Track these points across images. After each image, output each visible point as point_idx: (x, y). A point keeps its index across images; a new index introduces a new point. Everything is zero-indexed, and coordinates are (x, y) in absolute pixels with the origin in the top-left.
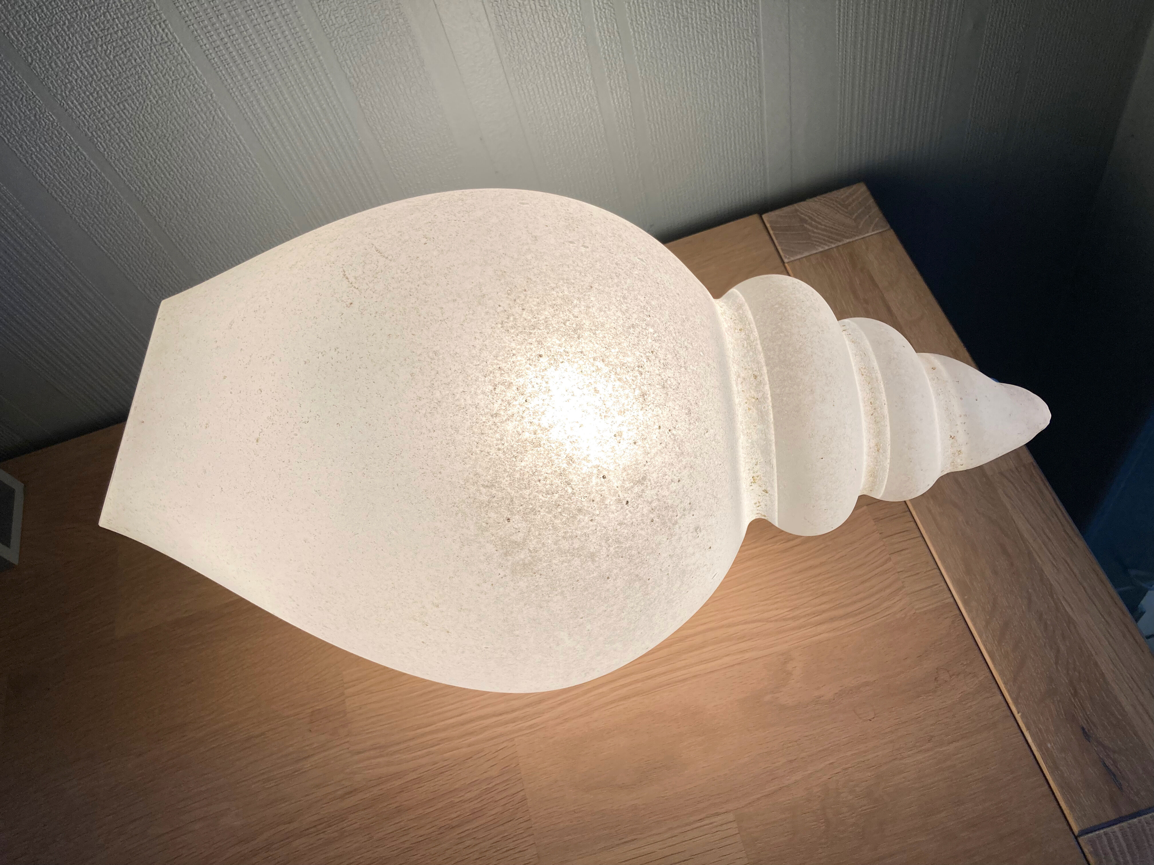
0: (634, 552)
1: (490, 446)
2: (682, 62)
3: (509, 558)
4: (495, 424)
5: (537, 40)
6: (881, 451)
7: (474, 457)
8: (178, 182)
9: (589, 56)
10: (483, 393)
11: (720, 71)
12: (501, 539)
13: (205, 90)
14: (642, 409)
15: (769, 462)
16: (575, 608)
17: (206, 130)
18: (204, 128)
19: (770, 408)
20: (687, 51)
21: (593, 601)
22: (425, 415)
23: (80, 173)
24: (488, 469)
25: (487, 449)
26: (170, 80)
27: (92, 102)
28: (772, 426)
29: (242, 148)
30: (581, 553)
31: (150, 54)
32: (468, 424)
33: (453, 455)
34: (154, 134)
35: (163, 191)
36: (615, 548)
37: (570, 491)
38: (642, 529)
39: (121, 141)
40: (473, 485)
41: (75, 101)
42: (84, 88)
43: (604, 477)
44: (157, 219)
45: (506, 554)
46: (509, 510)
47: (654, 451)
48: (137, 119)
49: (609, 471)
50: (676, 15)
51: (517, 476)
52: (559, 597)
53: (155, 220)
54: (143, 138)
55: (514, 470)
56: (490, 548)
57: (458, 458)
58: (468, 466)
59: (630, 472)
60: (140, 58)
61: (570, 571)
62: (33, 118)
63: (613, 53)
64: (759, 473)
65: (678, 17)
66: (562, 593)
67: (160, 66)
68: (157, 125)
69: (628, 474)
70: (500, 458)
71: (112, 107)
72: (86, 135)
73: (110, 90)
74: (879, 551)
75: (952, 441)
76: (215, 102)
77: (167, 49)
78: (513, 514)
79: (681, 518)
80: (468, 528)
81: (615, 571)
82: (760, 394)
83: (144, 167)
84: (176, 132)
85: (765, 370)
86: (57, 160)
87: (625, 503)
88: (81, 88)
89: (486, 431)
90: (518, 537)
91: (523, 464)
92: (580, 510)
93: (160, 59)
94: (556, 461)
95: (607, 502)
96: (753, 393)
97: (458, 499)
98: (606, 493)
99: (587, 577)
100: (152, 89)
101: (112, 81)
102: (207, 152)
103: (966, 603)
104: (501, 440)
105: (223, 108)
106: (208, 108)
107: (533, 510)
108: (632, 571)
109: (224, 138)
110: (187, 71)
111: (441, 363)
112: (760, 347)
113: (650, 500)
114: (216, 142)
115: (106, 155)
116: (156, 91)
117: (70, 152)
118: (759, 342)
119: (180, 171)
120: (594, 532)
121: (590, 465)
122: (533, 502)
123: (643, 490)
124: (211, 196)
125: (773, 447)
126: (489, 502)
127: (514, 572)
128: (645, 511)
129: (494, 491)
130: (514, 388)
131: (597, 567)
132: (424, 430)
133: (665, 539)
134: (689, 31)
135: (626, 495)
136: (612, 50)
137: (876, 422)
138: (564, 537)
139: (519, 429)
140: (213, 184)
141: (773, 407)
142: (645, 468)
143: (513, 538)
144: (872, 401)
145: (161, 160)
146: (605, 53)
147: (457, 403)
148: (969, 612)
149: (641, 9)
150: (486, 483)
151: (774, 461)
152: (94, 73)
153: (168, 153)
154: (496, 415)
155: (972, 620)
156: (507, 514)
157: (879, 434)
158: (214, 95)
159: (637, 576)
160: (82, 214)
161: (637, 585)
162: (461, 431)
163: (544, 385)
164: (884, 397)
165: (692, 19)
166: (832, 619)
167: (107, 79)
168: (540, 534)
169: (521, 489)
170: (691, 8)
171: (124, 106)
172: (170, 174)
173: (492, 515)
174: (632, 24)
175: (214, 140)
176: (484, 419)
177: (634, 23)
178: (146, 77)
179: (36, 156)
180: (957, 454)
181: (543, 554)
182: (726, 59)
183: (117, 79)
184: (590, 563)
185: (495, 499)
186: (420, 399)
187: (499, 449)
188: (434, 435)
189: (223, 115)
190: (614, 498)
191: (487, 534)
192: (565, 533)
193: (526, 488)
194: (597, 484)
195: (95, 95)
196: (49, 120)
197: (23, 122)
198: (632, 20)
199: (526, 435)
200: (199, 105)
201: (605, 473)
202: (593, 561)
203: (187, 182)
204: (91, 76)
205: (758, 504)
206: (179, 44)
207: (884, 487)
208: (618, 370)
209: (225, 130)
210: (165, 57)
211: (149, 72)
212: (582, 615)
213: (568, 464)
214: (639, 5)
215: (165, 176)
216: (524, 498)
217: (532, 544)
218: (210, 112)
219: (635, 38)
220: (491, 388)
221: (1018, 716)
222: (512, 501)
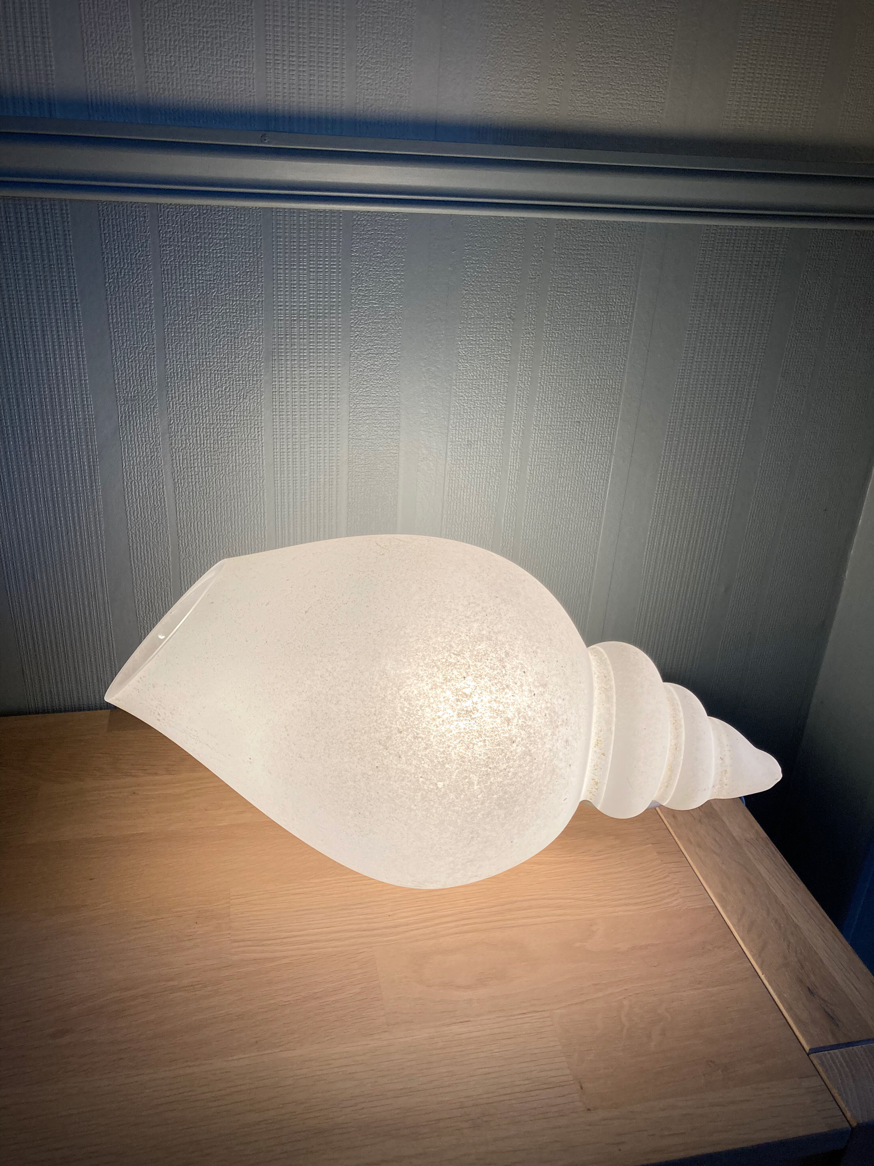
0: (532, 731)
1: (462, 632)
2: (547, 556)
3: (459, 703)
4: (467, 621)
5: (467, 512)
6: (678, 749)
7: (451, 636)
8: (210, 531)
9: (494, 533)
10: (462, 604)
11: (569, 570)
12: (457, 689)
13: (261, 476)
14: (549, 646)
15: (610, 730)
16: (489, 758)
17: (247, 502)
18: (247, 499)
19: (614, 693)
20: (552, 550)
21: (500, 756)
22: (425, 609)
23: (154, 503)
24: (458, 645)
25: (460, 634)
26: (245, 463)
27: (191, 460)
28: (615, 705)
29: (263, 521)
30: (502, 715)
31: (242, 443)
32: (451, 618)
33: (439, 632)
34: (215, 494)
35: (197, 534)
36: (522, 722)
37: (504, 672)
38: (539, 717)
39: (192, 490)
40: (448, 652)
41: (181, 456)
42: (192, 450)
43: (524, 672)
44: (181, 552)
45: (458, 700)
46: (466, 672)
47: (553, 672)
48: (211, 480)
49: (528, 670)
50: (551, 523)
51: (475, 653)
52: (482, 743)
53: (179, 553)
54: (206, 494)
55: (474, 649)
56: (448, 694)
57: (441, 635)
58: (446, 640)
59: (539, 676)
60: (235, 444)
61: (493, 726)
62: (149, 458)
63: (508, 535)
64: (600, 739)
65: (552, 525)
66: (485, 740)
67: (244, 452)
68: (221, 488)
69: (537, 677)
70: (467, 640)
71: (201, 468)
72: (174, 480)
73: (206, 456)
75: (721, 761)
76: (262, 485)
77: (254, 444)
78: (468, 675)
79: (560, 725)
80: (438, 677)
81: (519, 739)
82: (608, 686)
83: (195, 513)
84: (228, 497)
85: (612, 673)
86: (146, 490)
87: (533, 694)
88: (190, 449)
89: (461, 624)
90: (468, 691)
91: (480, 647)
92: (508, 686)
93: (247, 448)
94: (499, 652)
95: (524, 688)
96: (603, 685)
97: (436, 658)
98: (524, 682)
99: (502, 735)
100: (231, 465)
101: (211, 451)
102: (240, 516)
103: (724, 907)
104: (469, 631)
105: (266, 491)
106: (257, 488)
107: (480, 676)
108: (528, 745)
109: (256, 511)
110: (257, 461)
111: (438, 586)
112: (608, 662)
113: (547, 701)
114: (249, 512)
115: (177, 497)
116: (232, 466)
117: (157, 487)
118: (608, 660)
119: (216, 523)
120: (513, 704)
121: (518, 661)
122: (482, 671)
123: (544, 692)
124: (225, 548)
125: (614, 719)
126: (455, 664)
127: (459, 715)
128: (543, 706)
129: (459, 658)
130: (481, 607)
131: (509, 730)
132: (422, 616)
133: (550, 734)
134: (556, 536)
135: (534, 690)
136: (508, 534)
137: (676, 729)
138: (495, 701)
139: (480, 628)
140: (231, 540)
141: (616, 693)
142: (547, 679)
143: (464, 691)
144: (674, 715)
145: (209, 512)
146: (503, 534)
147: (446, 606)
148: (726, 912)
149: (533, 513)
150: (456, 652)
151: (613, 728)
152: (204, 443)
153: (215, 509)
154: (468, 617)
155: (728, 917)
156: (465, 674)
157: (677, 737)
158: (265, 481)
159: (530, 751)
160: (136, 532)
161: (528, 758)
162: (446, 621)
163: (497, 611)
164: (682, 714)
165: (560, 529)
166: (626, 905)
167: (209, 449)
168: (481, 693)
169: (476, 661)
170: (561, 522)
171: (208, 469)
172: (208, 523)
173: (455, 672)
174: (524, 521)
175: (249, 510)
176: (461, 617)
177: (526, 520)
178: (232, 456)
179: (135, 483)
180: (724, 773)
181: (481, 707)
182: (574, 562)
183: (214, 452)
184: (506, 725)
185: (459, 663)
186: (423, 600)
187: (467, 635)
188: (429, 619)
189: (263, 495)
190: (528, 688)
191: (448, 684)
192: (497, 697)
193: (479, 661)
194: (520, 674)
195: (195, 457)
196: (158, 462)
197: (142, 458)
198: (525, 518)
199: (484, 632)
200: (252, 484)
201: (526, 670)
202: (508, 725)
203: (215, 533)
204: (201, 445)
205: (596, 767)
206: (262, 443)
207: (677, 781)
208: (538, 620)
209: (259, 506)
210: (249, 448)
211: (236, 453)
212: (491, 766)
213: (506, 656)
214: (532, 510)
215: (205, 524)
216: (477, 667)
217: (475, 699)
218: (257, 491)
219: (524, 530)
220: (467, 603)
221: (763, 977)
222: (469, 667)
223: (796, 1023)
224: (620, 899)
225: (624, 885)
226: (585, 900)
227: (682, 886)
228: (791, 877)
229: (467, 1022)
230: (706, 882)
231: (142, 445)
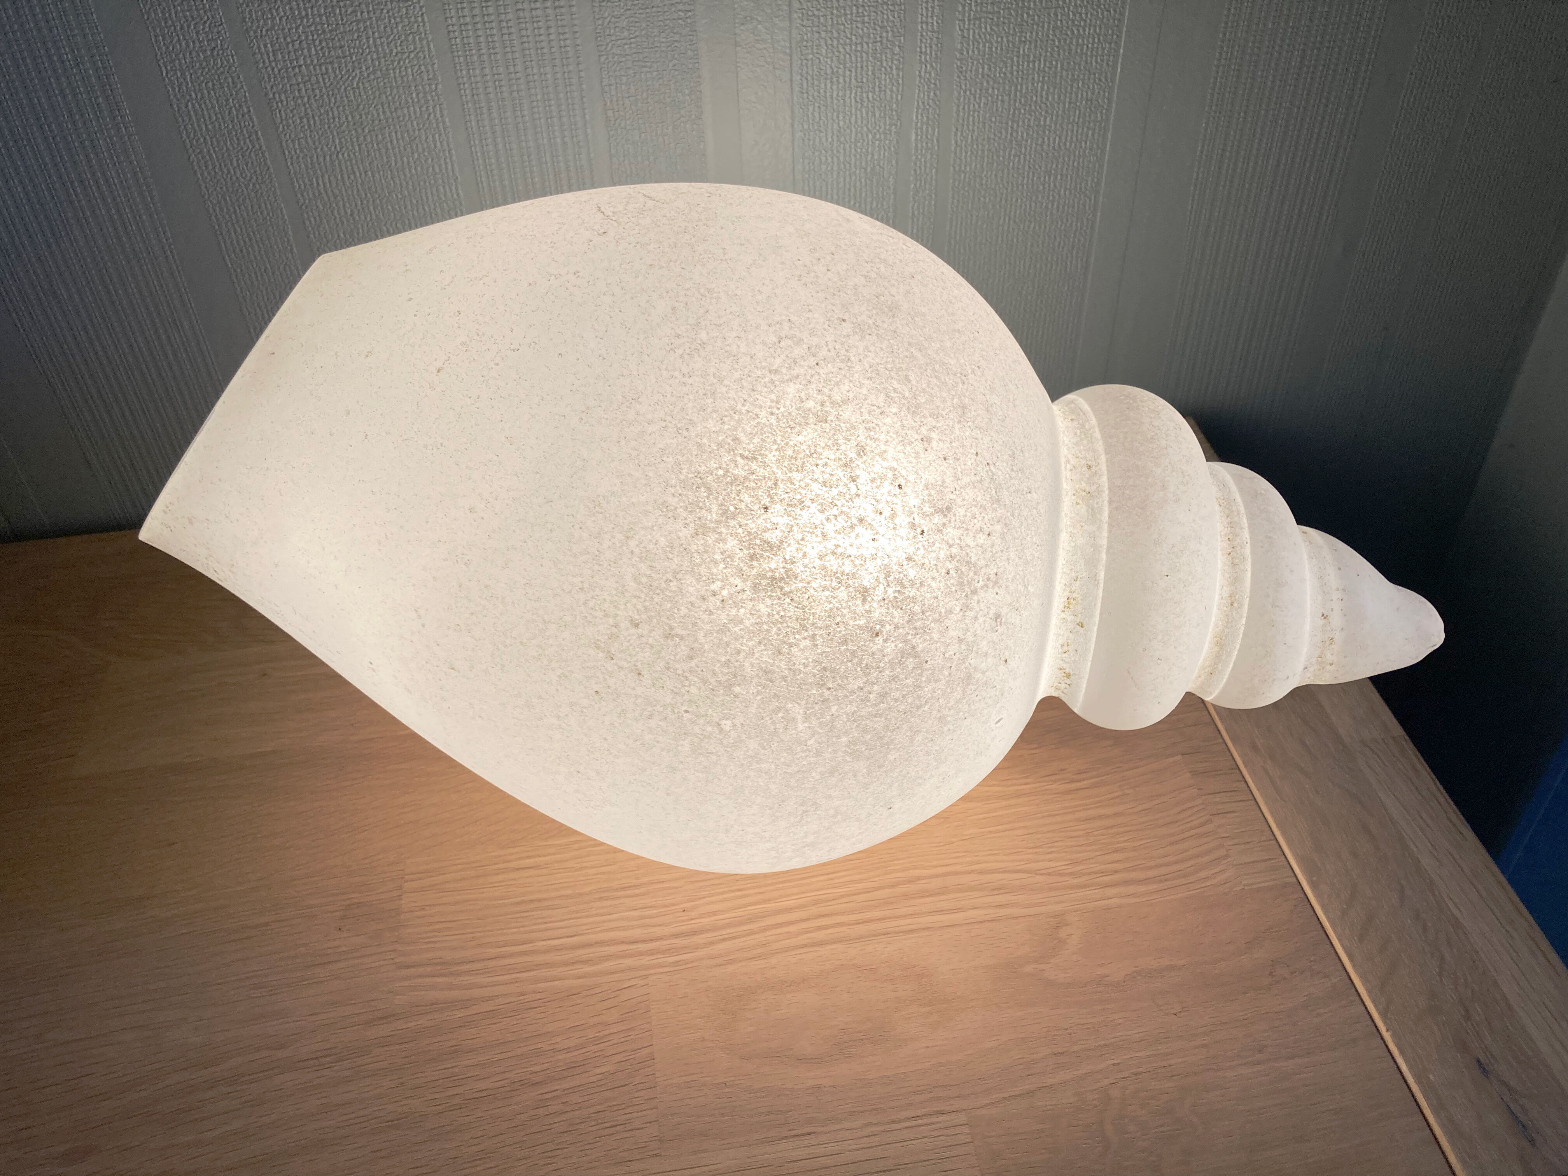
0: (917, 609)
1: (761, 407)
2: (1003, 202)
3: (755, 563)
4: (772, 381)
5: (841, 123)
6: (1235, 605)
7: (736, 417)
8: (355, 192)
9: (897, 163)
10: (764, 343)
11: (1045, 227)
12: (749, 534)
13: (431, 76)
14: (959, 422)
15: (1093, 578)
16: (825, 669)
17: (414, 131)
18: (412, 126)
19: (1106, 503)
20: (1012, 189)
21: (850, 664)
22: (681, 356)
23: (238, 144)
24: (752, 436)
25: (757, 410)
26: (395, 51)
27: (289, 52)
28: (1106, 526)
29: (449, 167)
30: (850, 582)
31: (382, 10)
32: (737, 375)
33: (709, 410)
34: (350, 118)
35: (332, 199)
36: (895, 592)
37: (854, 490)
38: (933, 578)
39: (306, 114)
40: (729, 453)
41: (269, 45)
42: (286, 30)
43: (900, 487)
44: (312, 236)
45: (752, 557)
46: (769, 496)
47: (966, 480)
48: (336, 91)
49: (907, 481)
50: (1009, 136)
51: (790, 452)
52: (808, 643)
53: (308, 237)
54: (334, 119)
55: (787, 444)
56: (732, 543)
57: (715, 415)
58: (726, 427)
59: (933, 492)
60: (368, 12)
61: (831, 606)
62: (209, 53)
63: (925, 166)
64: (1075, 595)
65: (1011, 141)
66: (813, 637)
67: (388, 29)
68: (358, 106)
69: (930, 495)
70: (771, 424)
71: (312, 67)
72: (266, 95)
73: (317, 42)
74: (1196, 809)
75: (1322, 622)
76: (437, 95)
77: (404, 10)
78: (773, 502)
79: (982, 587)
80: (709, 510)
81: (888, 627)
82: (1094, 488)
83: (321, 160)
84: (377, 122)
85: (1103, 458)
86: (217, 118)
87: (919, 531)
88: (283, 29)
89: (759, 387)
90: (773, 537)
91: (800, 438)
92: (861, 520)
93: (393, 21)
94: (843, 447)
95: (897, 521)
96: (1084, 484)
97: (704, 468)
98: (899, 509)
99: (851, 622)
100: (369, 57)
101: (324, 32)
102: (405, 159)
103: (1314, 886)
104: (777, 403)
105: (445, 106)
106: (427, 102)
107: (801, 502)
108: (910, 637)
109: (433, 146)
110: (419, 46)
111: (714, 301)
112: (1098, 435)
113: (951, 542)
114: (420, 150)
115: (281, 129)
116: (373, 60)
117: (237, 111)
118: (1097, 430)
119: (363, 176)
120: (874, 557)
121: (885, 464)
122: (804, 492)
123: (944, 524)
124: (389, 222)
125: (1104, 556)
126: (745, 478)
127: (755, 587)
128: (942, 555)
129: (754, 466)
130: (805, 346)
131: (867, 611)
132: (676, 374)
133: (958, 609)
134: (1019, 162)
135: (922, 522)
136: (925, 162)
137: (1234, 565)
138: (834, 553)
139: (803, 395)
140: (397, 207)
141: (1110, 502)
142: (953, 497)
143: (766, 536)
144: (1230, 536)
145: (346, 155)
146: (915, 164)
147: (728, 348)
148: (1318, 897)
149: (971, 118)
150: (746, 454)
151: (1102, 576)
152: (307, 15)
153: (357, 149)
154: (776, 372)
155: (1323, 907)
156: (766, 501)
157: (1235, 580)
158: (440, 86)
159: (914, 648)
160: (219, 202)
161: (910, 662)
162: (726, 382)
163: (843, 352)
164: (1246, 535)
165: (1026, 148)
166: (1126, 883)
167: (319, 27)
168: (803, 539)
169: (790, 470)
170: (1028, 134)
171: (327, 69)
172: (349, 178)
173: (746, 498)
174: (956, 135)
175: (420, 146)
176: (759, 373)
177: (959, 134)
178: (368, 38)
179: (193, 105)
180: (1328, 643)
181: (802, 569)
182: (1054, 212)
183: (331, 31)
184: (859, 602)
185: (754, 477)
186: (678, 336)
187: (772, 414)
188: (690, 381)
189: (442, 116)
190: (908, 520)
191: (732, 523)
192: (837, 546)
193: (798, 471)
194: (889, 492)
195: (297, 44)
196: (228, 61)
197: (194, 54)
198: (957, 130)
199: (810, 404)
200: (418, 94)
201: (903, 483)
202: (864, 600)
203: (366, 195)
204: (302, 19)
205: (1066, 648)
206: (421, 8)
207: (1231, 665)
208: (937, 366)
209: (437, 136)
210: (398, 20)
211: (373, 33)
212: (830, 685)
213: (859, 454)
214: (969, 112)
215: (343, 178)
216: (792, 483)
217: (790, 551)
218: (428, 107)
219: (955, 153)
220: (775, 340)
221: (1387, 1035)
222: (776, 484)
223: (1448, 1133)
224: (1116, 872)
225: (1125, 841)
226: (1049, 874)
227: (1236, 841)
228: (1448, 818)
229: (810, 1134)
230: (1284, 834)
231: (189, 27)
